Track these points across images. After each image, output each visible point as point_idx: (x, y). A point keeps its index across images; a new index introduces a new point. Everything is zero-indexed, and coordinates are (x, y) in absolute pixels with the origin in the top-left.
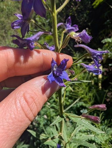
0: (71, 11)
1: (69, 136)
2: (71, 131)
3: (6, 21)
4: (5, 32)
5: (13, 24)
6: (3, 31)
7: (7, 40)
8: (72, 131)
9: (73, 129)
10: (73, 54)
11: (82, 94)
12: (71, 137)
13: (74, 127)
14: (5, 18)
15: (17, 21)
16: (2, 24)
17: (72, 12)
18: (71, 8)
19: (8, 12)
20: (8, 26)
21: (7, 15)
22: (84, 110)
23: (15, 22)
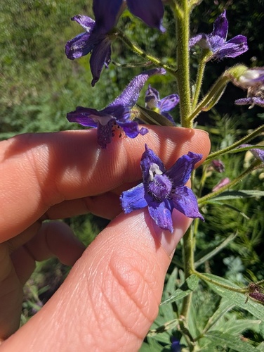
0: (213, 14)
1: (202, 323)
2: (209, 312)
3: (54, 37)
4: (51, 62)
5: (70, 46)
6: (47, 60)
7: (54, 83)
8: (212, 312)
9: (214, 306)
10: (214, 121)
11: (232, 220)
12: (207, 326)
13: (216, 301)
14: (53, 29)
15: (80, 38)
16: (46, 45)
17: (216, 16)
18: (213, 7)
19: (60, 17)
20: (58, 50)
21: (59, 23)
22: (232, 258)
23: (76, 39)
